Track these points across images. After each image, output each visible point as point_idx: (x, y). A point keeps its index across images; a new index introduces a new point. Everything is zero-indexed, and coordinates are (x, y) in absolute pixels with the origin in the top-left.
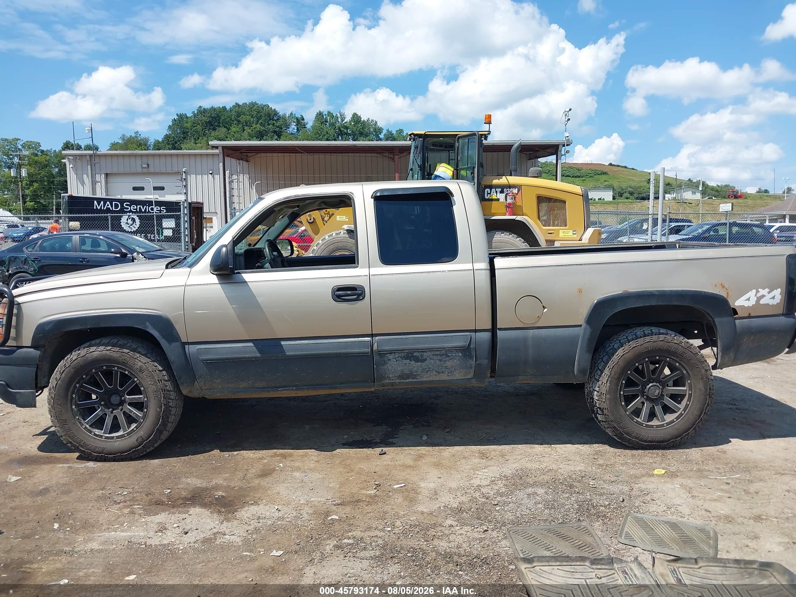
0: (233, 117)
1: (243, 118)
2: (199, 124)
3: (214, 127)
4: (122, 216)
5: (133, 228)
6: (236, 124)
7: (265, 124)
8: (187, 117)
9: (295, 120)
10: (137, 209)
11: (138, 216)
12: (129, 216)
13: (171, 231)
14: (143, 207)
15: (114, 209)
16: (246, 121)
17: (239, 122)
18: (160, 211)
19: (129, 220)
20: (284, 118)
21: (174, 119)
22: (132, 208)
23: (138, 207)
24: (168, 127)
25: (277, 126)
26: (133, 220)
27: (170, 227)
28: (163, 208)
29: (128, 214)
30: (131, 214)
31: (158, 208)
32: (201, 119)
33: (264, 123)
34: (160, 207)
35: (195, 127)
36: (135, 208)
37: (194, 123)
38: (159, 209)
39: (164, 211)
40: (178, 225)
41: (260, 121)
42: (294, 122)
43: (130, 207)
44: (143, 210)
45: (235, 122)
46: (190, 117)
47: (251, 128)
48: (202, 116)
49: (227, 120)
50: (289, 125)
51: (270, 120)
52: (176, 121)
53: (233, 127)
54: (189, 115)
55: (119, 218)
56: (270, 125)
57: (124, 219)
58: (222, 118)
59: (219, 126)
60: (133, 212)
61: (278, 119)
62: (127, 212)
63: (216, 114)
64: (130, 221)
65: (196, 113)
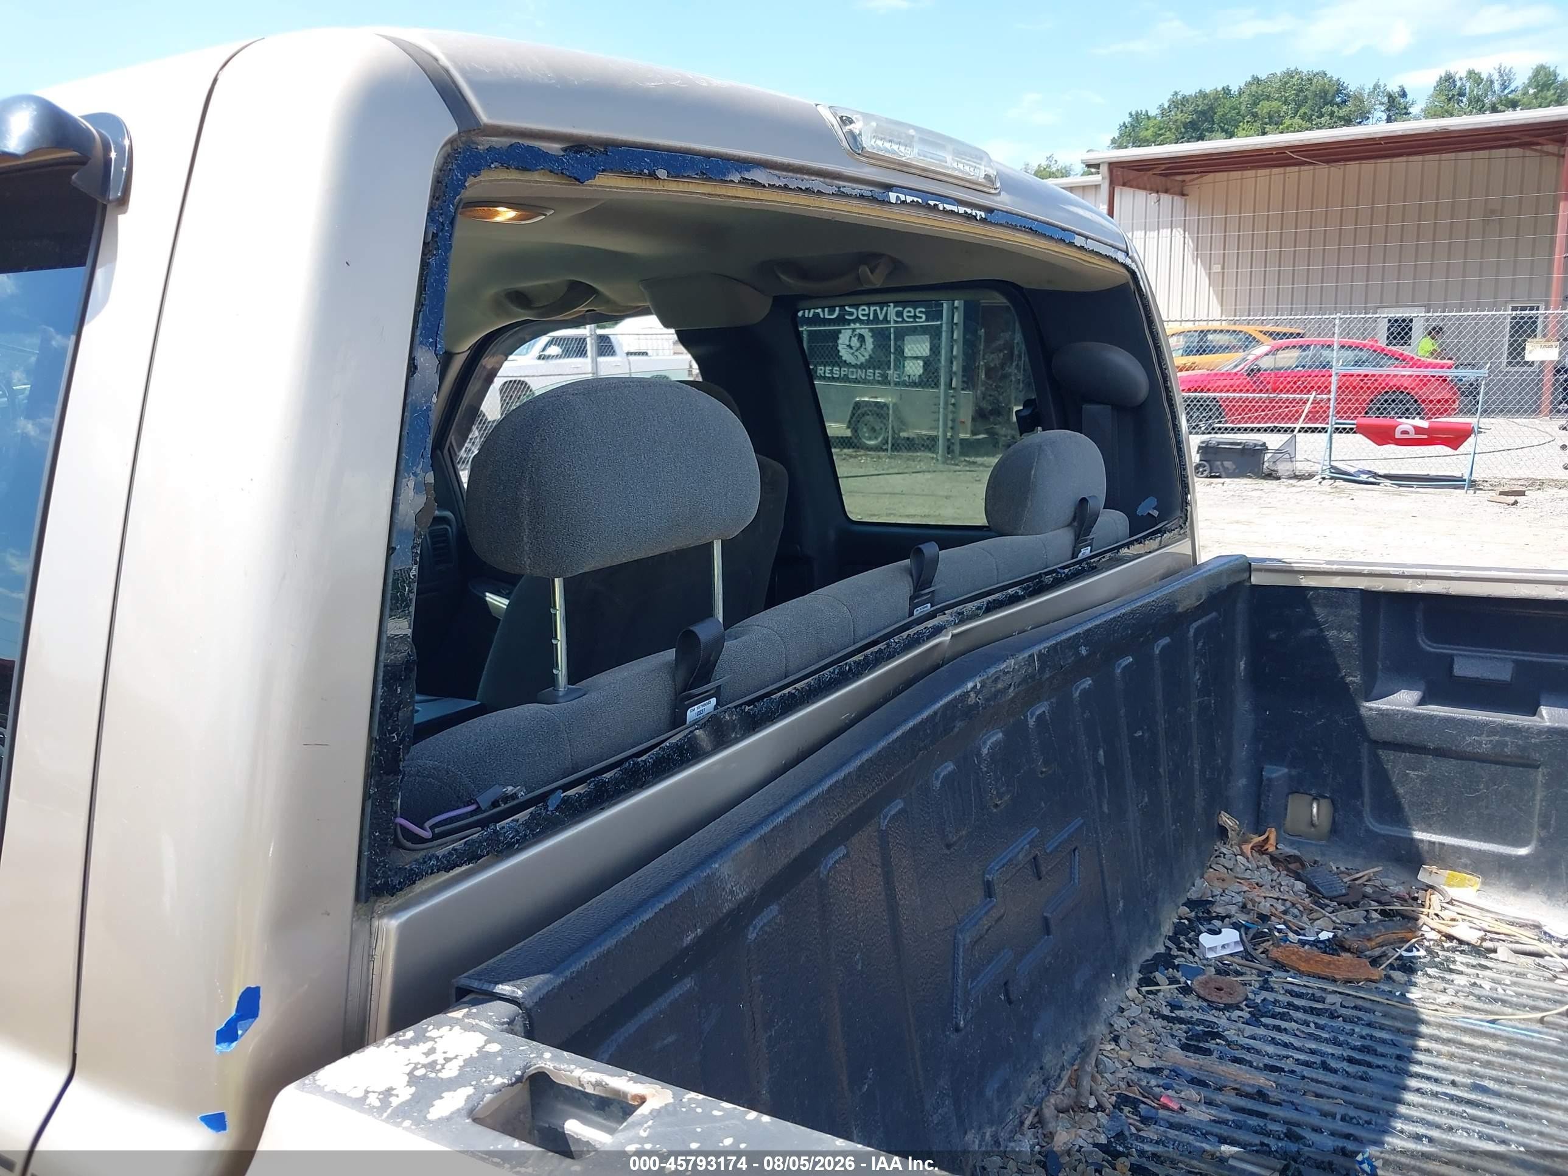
0: (1243, 108)
1: (1264, 108)
2: (1170, 129)
3: (1201, 134)
4: (840, 331)
5: (860, 356)
6: (1248, 122)
7: (1312, 115)
8: (1149, 118)
9: (1385, 100)
10: (868, 315)
11: (871, 330)
12: (854, 330)
13: (921, 363)
14: (882, 310)
15: (827, 316)
16: (1269, 113)
17: (1255, 115)
18: (915, 317)
19: (853, 339)
20: (1358, 99)
21: (1124, 123)
22: (860, 312)
23: (872, 309)
24: (1110, 142)
25: (1339, 117)
26: (862, 338)
27: (920, 355)
28: (920, 312)
29: (852, 326)
30: (858, 325)
31: (909, 312)
32: (1174, 118)
33: (1309, 113)
34: (915, 309)
35: (1161, 135)
36: (867, 312)
37: (1160, 129)
38: (912, 314)
39: (921, 318)
40: (935, 350)
41: (1302, 111)
42: (1382, 104)
43: (857, 310)
44: (881, 318)
45: (1247, 119)
46: (1155, 118)
47: (1281, 127)
48: (1178, 113)
49: (1229, 116)
50: (1369, 112)
51: (1326, 104)
52: (1126, 127)
53: (1240, 129)
54: (1154, 112)
55: (835, 335)
56: (1323, 116)
57: (844, 338)
58: (1220, 112)
59: (1211, 130)
60: (861, 322)
61: (1346, 101)
62: (849, 322)
63: (1207, 105)
64: (855, 342)
65: (1166, 106)
